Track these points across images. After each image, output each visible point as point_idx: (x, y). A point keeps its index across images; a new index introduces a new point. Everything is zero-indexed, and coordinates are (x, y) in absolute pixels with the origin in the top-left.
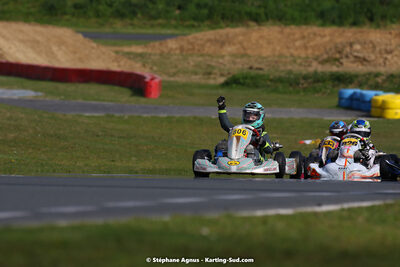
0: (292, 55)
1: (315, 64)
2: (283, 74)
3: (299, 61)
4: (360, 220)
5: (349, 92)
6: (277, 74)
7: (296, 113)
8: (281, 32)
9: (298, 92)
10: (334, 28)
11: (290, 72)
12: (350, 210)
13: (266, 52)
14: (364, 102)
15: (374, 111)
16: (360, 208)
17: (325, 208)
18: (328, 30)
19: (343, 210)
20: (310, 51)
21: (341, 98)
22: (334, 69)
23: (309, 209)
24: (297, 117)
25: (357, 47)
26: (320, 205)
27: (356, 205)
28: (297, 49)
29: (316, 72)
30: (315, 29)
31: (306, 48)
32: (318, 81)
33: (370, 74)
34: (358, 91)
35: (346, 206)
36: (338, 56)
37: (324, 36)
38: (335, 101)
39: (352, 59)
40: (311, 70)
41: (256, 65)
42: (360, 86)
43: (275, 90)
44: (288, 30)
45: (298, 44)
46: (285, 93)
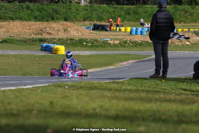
0: (25, 32)
1: (33, 35)
2: (22, 39)
3: (27, 34)
4: (39, 91)
5: (45, 45)
6: (20, 39)
7: (27, 52)
8: (21, 24)
9: (27, 45)
10: (40, 22)
11: (24, 38)
12: (36, 87)
13: (16, 31)
14: (50, 48)
15: (53, 52)
16: (40, 87)
17: (27, 87)
18: (38, 23)
19: (33, 87)
20: (31, 30)
21: (42, 47)
22: (40, 37)
23: (22, 87)
24: (26, 54)
25: (48, 29)
26: (26, 86)
27: (38, 85)
28: (27, 30)
29: (33, 38)
30: (33, 22)
31: (30, 29)
32: (34, 41)
33: (52, 38)
34: (48, 44)
35: (35, 86)
36: (41, 32)
37: (36, 25)
38: (40, 48)
39: (46, 33)
40: (31, 37)
41: (12, 36)
42: (49, 42)
43: (19, 44)
44: (23, 23)
45: (27, 28)
46: (22, 45)
